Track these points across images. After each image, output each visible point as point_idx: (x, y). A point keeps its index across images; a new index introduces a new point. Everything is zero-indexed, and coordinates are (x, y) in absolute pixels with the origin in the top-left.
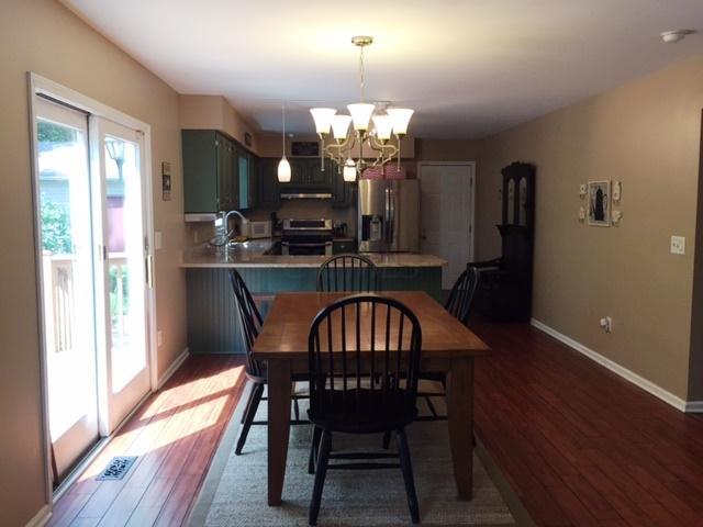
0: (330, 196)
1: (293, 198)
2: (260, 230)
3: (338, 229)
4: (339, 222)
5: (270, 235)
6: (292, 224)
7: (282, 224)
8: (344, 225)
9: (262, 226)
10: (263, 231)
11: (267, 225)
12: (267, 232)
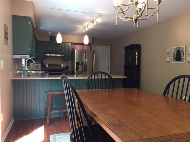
0: (64, 55)
1: (50, 56)
2: (37, 67)
3: (66, 67)
4: (66, 65)
5: (41, 69)
6: (49, 65)
7: (45, 65)
8: (68, 66)
9: (38, 66)
10: (38, 68)
11: (40, 66)
12: (40, 68)
